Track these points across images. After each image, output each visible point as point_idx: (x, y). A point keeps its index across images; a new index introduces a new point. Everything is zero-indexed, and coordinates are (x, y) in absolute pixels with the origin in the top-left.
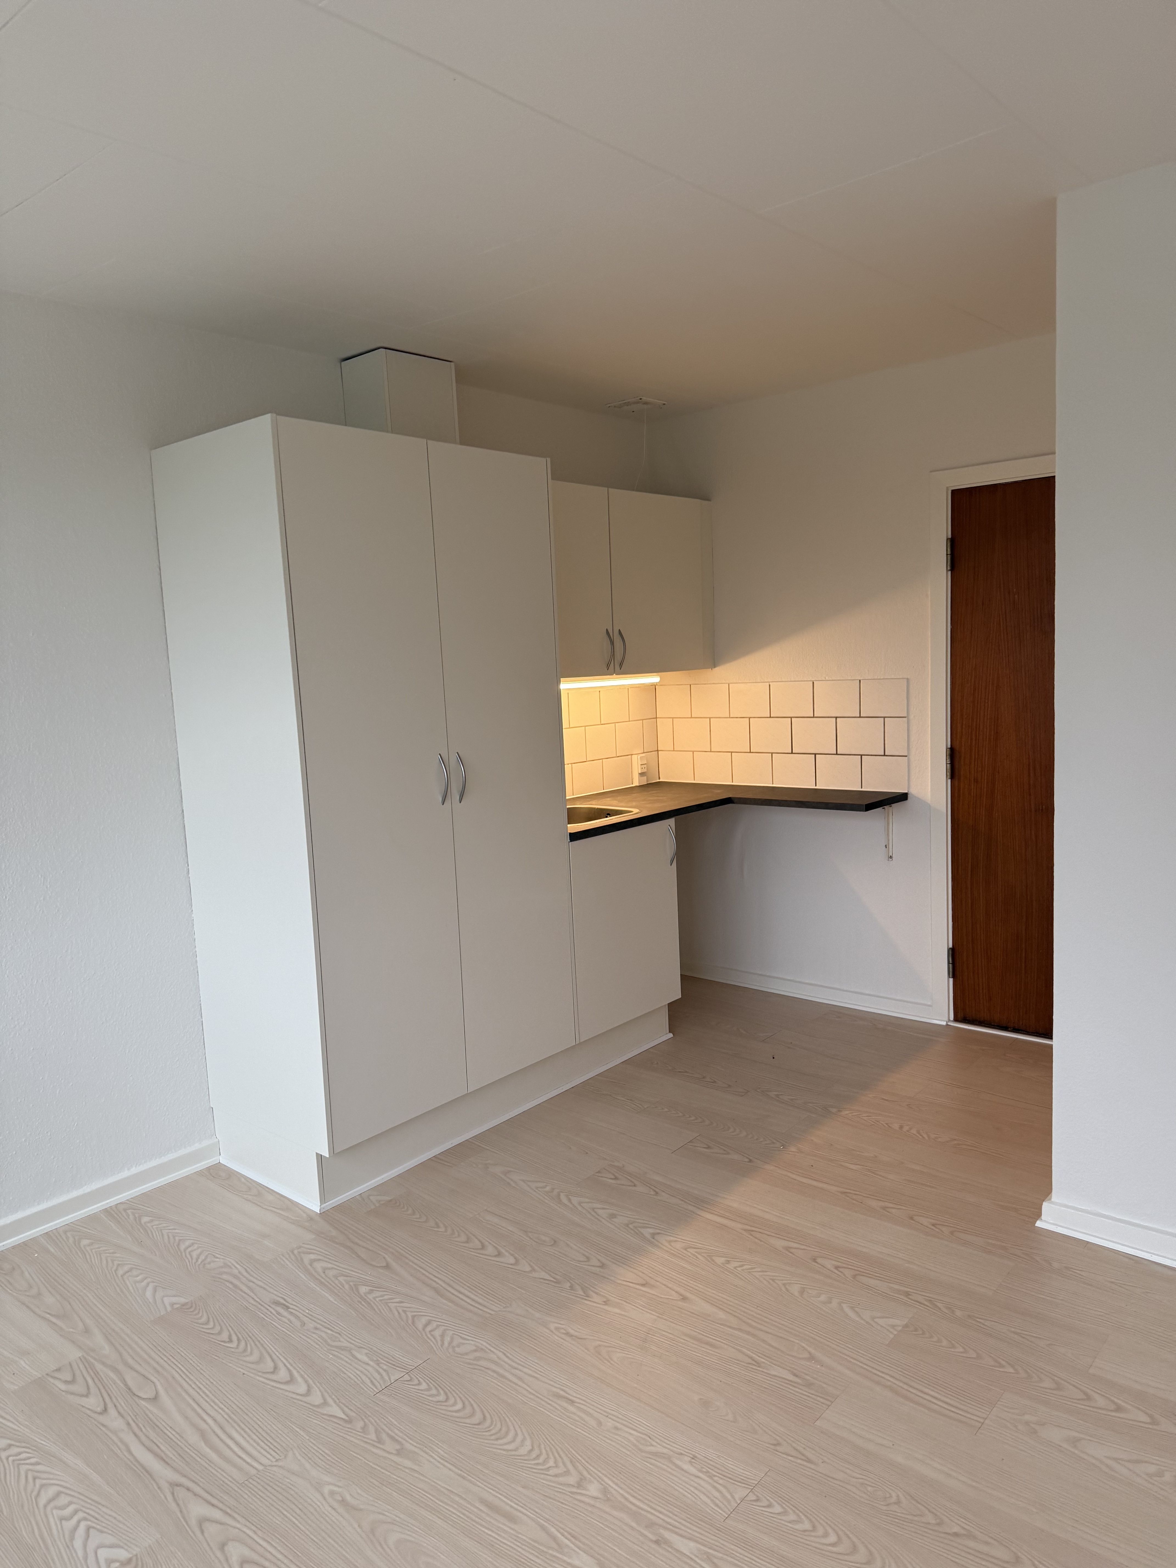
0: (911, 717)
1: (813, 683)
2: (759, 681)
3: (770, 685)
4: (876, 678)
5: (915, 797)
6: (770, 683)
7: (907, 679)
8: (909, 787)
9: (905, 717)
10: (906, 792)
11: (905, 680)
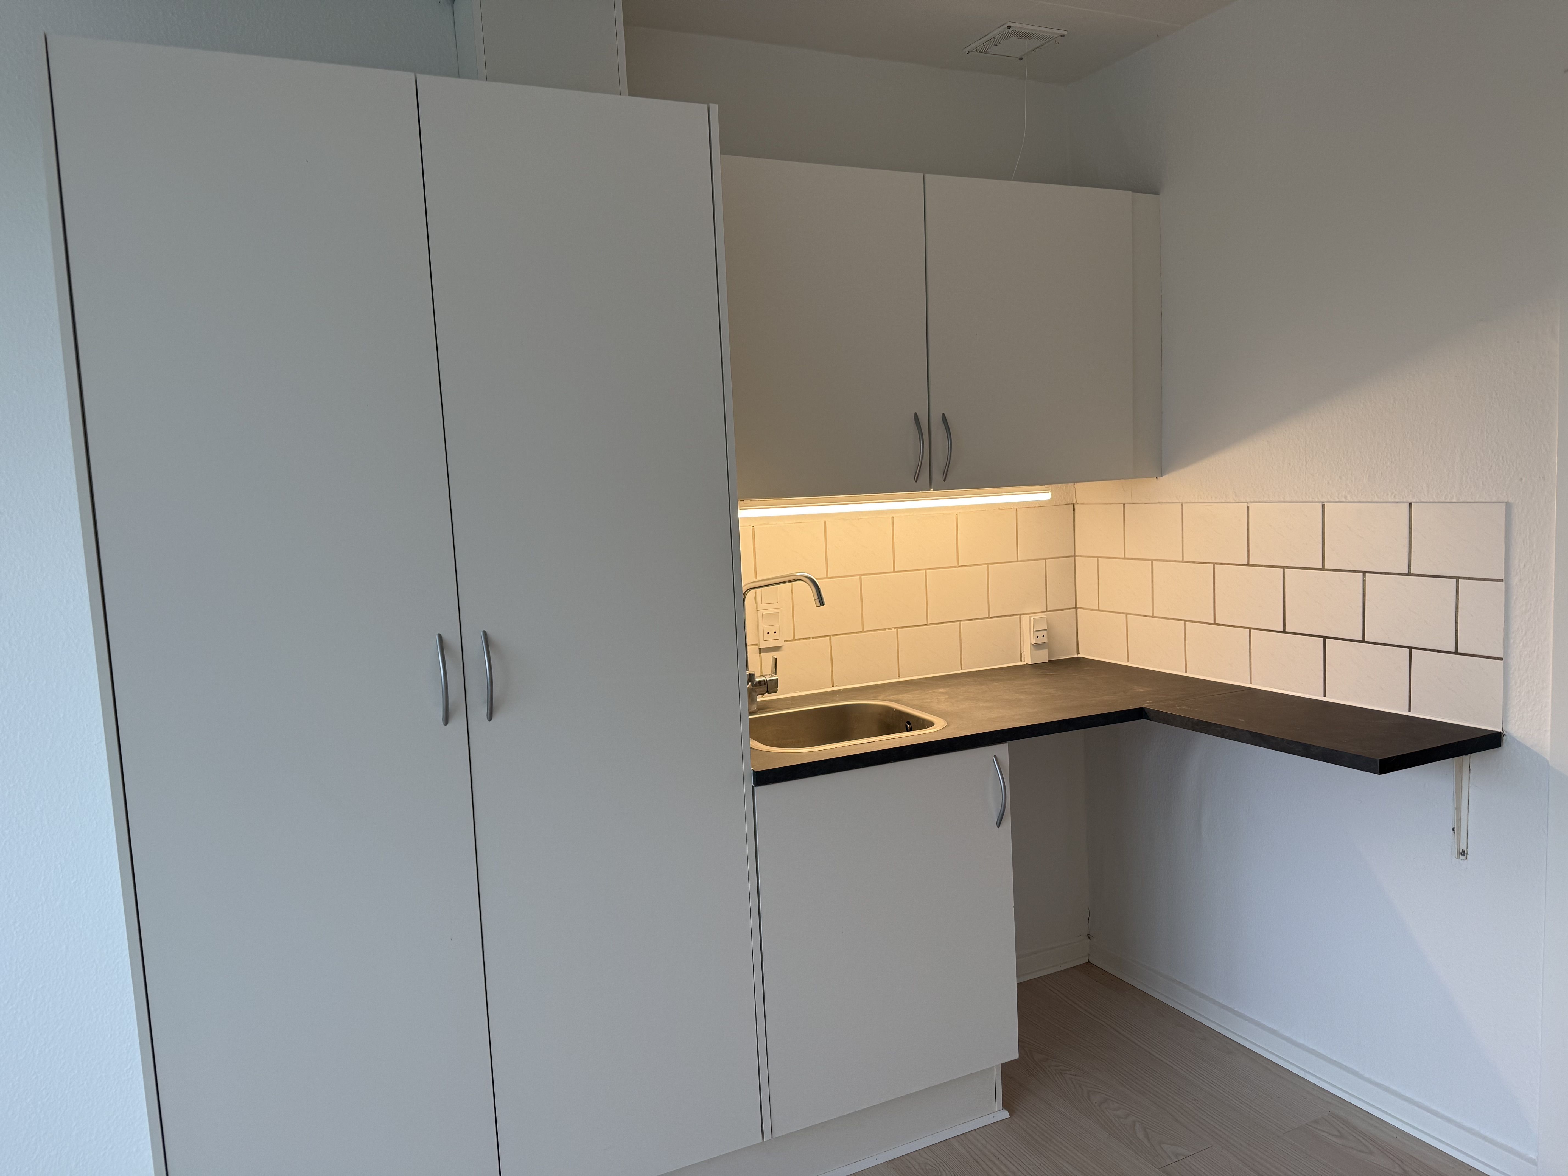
0: (1515, 581)
1: (1323, 506)
2: (1231, 500)
3: (1248, 508)
4: (1443, 499)
5: (1519, 743)
6: (1250, 505)
7: (1508, 505)
8: (1505, 721)
9: (1501, 581)
10: (1499, 730)
11: (1504, 506)
